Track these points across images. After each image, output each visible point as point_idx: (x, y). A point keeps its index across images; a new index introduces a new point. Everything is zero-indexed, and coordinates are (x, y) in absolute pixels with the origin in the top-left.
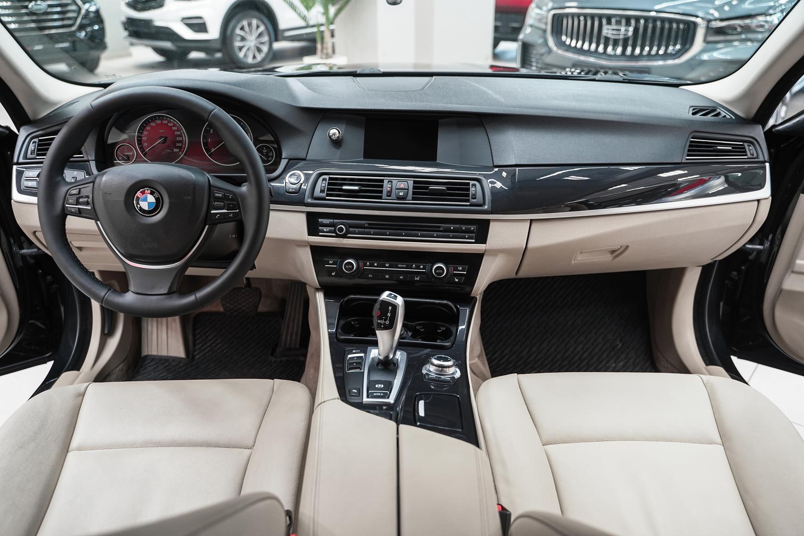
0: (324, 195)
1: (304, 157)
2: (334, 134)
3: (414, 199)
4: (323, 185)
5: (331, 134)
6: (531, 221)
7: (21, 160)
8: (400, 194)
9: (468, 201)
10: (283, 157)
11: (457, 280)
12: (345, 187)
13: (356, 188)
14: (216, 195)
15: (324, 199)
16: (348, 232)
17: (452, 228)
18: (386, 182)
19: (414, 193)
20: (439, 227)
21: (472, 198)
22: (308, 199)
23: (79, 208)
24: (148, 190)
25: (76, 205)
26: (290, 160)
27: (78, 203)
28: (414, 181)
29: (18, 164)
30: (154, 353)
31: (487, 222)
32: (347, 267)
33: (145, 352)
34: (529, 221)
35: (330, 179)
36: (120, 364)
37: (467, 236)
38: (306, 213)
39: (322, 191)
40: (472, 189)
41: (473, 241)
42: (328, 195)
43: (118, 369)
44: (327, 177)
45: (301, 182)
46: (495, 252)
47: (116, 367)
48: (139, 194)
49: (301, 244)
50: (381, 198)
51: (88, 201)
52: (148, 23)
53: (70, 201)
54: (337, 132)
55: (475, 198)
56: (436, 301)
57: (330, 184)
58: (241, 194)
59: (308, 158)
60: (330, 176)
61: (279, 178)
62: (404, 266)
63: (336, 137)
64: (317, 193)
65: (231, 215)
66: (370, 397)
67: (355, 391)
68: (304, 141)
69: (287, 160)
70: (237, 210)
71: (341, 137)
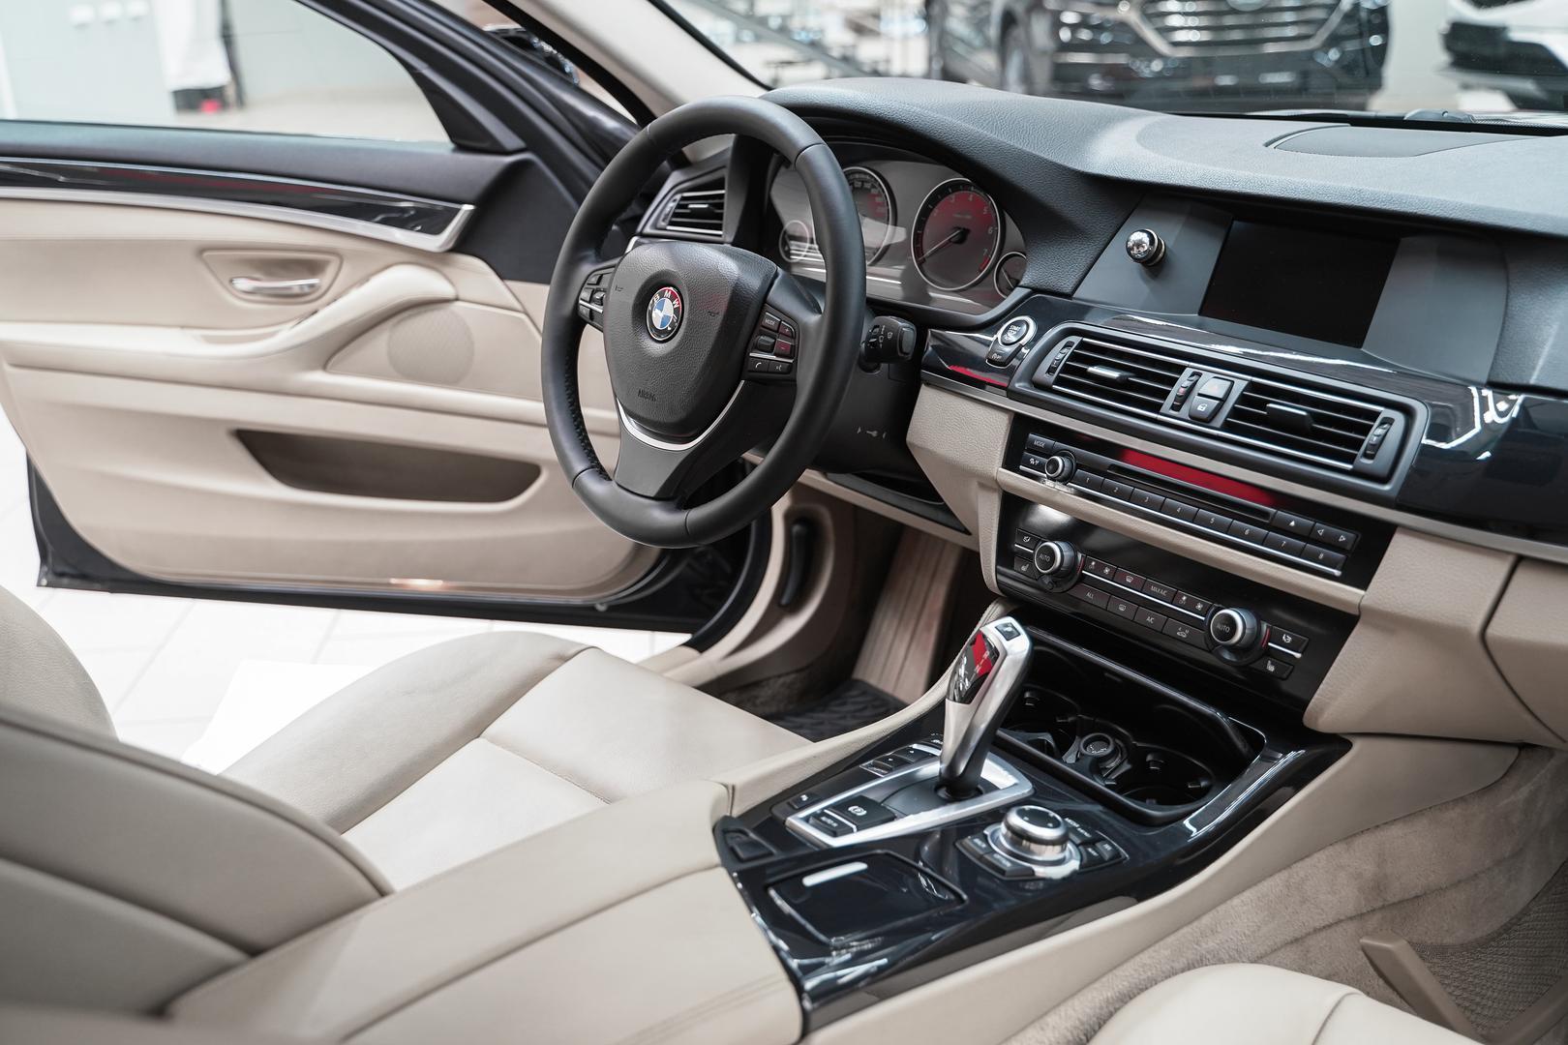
0: (1051, 378)
1: (1068, 290)
2: (1139, 244)
3: (1227, 426)
4: (1060, 356)
5: (1130, 244)
6: (1520, 560)
7: (648, 230)
8: (1200, 408)
9: (1350, 459)
10: (1022, 283)
11: (1271, 668)
12: (1093, 370)
13: (1114, 374)
14: (768, 320)
15: (1047, 388)
16: (1069, 477)
17: (1293, 524)
18: (1188, 372)
19: (1235, 412)
20: (1265, 514)
21: (1366, 455)
22: (1019, 381)
23: (591, 310)
24: (668, 291)
25: (589, 302)
26: (1035, 290)
27: (591, 301)
28: (1251, 383)
29: (642, 235)
31: (1386, 531)
33: (859, 674)
34: (1511, 559)
35: (1082, 345)
36: (788, 674)
37: (1321, 556)
38: (1013, 417)
39: (1051, 370)
40: (1376, 432)
41: (1337, 573)
42: (1059, 381)
43: (781, 680)
44: (1076, 340)
45: (1024, 341)
46: (1392, 623)
47: (779, 676)
48: (656, 296)
49: (988, 484)
50: (1156, 408)
51: (602, 299)
52: (1493, 34)
53: (585, 294)
54: (1145, 238)
55: (1371, 457)
56: (1193, 703)
57: (1074, 357)
58: (806, 327)
59: (1078, 294)
60: (1085, 339)
61: (991, 326)
62: (1163, 593)
63: (1142, 250)
64: (1042, 374)
65: (779, 368)
66: (806, 820)
67: (805, 798)
68: (1079, 255)
69: (1027, 291)
70: (790, 358)
71: (1161, 255)
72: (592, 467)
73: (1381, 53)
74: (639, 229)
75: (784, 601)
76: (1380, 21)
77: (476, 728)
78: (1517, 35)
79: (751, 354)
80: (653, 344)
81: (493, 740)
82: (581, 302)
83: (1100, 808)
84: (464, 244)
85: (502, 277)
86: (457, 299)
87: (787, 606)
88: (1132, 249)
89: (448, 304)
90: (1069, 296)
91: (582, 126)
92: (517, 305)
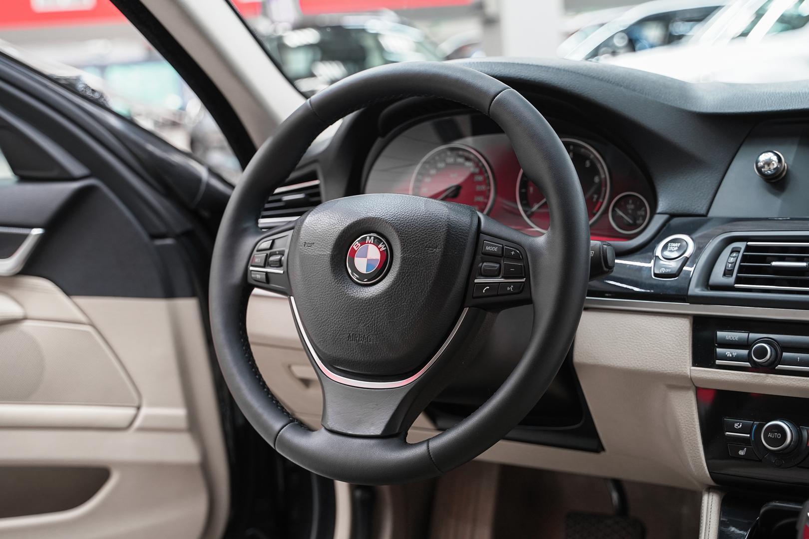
0: (731, 280)
1: (703, 211)
2: (768, 163)
4: (732, 260)
5: (761, 164)
10: (658, 210)
14: (488, 248)
15: (730, 288)
16: (778, 359)
22: (696, 287)
23: (267, 273)
24: (370, 237)
25: (264, 267)
26: (672, 216)
27: (266, 264)
32: (770, 435)
35: (748, 248)
38: (691, 318)
39: (727, 273)
42: (739, 280)
44: (742, 245)
45: (687, 254)
48: (356, 244)
51: (280, 260)
53: (257, 260)
54: (775, 158)
57: (745, 259)
59: (711, 214)
60: (749, 243)
61: (645, 249)
63: (772, 167)
64: (717, 276)
65: (510, 289)
68: (702, 181)
69: (665, 217)
70: (522, 278)
79: (476, 281)
80: (360, 288)
82: (251, 268)
84: (30, 268)
85: (68, 293)
86: (25, 318)
88: (763, 167)
90: (705, 215)
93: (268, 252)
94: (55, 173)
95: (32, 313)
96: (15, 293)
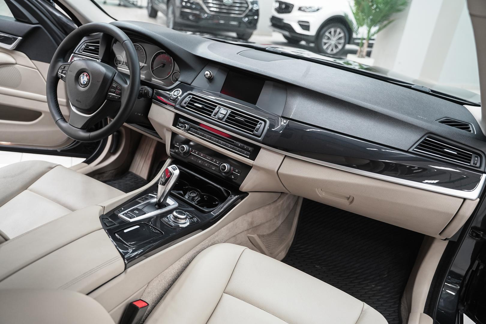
0: (185, 105)
1: (189, 83)
2: (207, 74)
3: (226, 121)
4: (188, 100)
5: (205, 74)
6: (286, 156)
8: (220, 116)
9: (252, 131)
10: (179, 80)
11: (233, 177)
12: (196, 104)
13: (201, 106)
14: (113, 85)
15: (184, 108)
16: (189, 130)
17: (239, 145)
18: (218, 107)
19: (228, 118)
20: (233, 142)
21: (256, 131)
22: (177, 105)
23: (62, 76)
24: (85, 74)
25: (61, 73)
26: (182, 82)
27: (62, 73)
28: (232, 111)
30: (134, 172)
31: (259, 148)
32: (181, 148)
34: (284, 156)
35: (193, 98)
36: (112, 170)
37: (245, 153)
38: (175, 113)
39: (185, 103)
40: (258, 126)
41: (248, 157)
42: (187, 106)
43: (110, 172)
44: (191, 96)
45: (179, 95)
46: (259, 168)
47: (110, 171)
48: (82, 75)
49: (169, 129)
50: (210, 115)
51: (65, 73)
54: (209, 73)
55: (257, 131)
56: (215, 185)
57: (191, 100)
58: (124, 88)
59: (192, 84)
60: (194, 96)
61: (171, 90)
62: (210, 159)
63: (208, 76)
64: (183, 104)
65: (116, 98)
66: (123, 214)
67: (123, 209)
68: (193, 75)
69: (180, 82)
70: (120, 96)
71: (212, 77)
72: (62, 119)
73: (257, 20)
74: (74, 52)
75: (111, 151)
76: (257, 13)
77: (25, 187)
78: (286, 21)
79: (109, 93)
80: (81, 87)
81: (31, 190)
82: (58, 73)
83: (194, 209)
84: (19, 48)
85: (31, 59)
86: (16, 64)
87: (112, 153)
88: (206, 75)
89: (14, 65)
90: (190, 85)
91: (56, 19)
92: (35, 67)
93: (63, 69)
94: (26, 21)
95: (18, 63)
96: (13, 55)
